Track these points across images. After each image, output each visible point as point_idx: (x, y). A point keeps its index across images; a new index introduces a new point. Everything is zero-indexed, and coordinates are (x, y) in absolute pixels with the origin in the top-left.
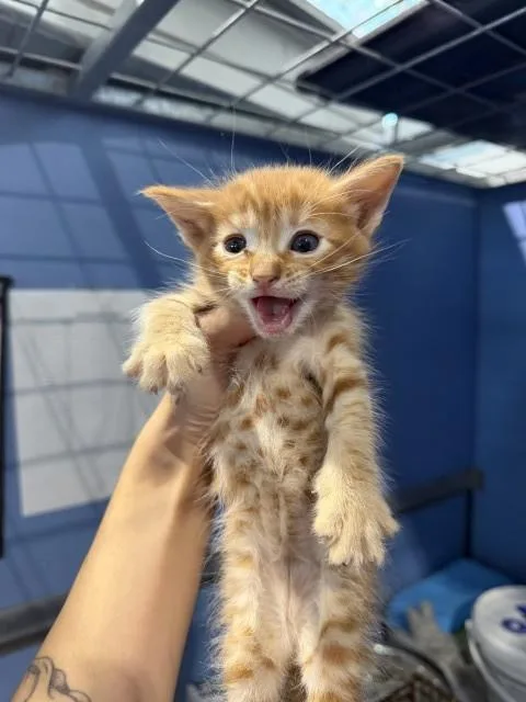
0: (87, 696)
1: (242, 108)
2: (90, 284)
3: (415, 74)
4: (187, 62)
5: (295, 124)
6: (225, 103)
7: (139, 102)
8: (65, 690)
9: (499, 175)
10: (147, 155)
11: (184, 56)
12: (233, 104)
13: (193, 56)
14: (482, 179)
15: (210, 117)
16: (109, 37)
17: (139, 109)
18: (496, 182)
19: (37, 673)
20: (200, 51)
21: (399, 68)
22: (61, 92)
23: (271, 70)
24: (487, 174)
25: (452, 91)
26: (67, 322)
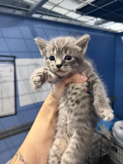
0: (27, 163)
1: (64, 17)
2: (32, 57)
3: (103, 9)
4: (53, 8)
5: (75, 20)
6: (60, 16)
7: (41, 17)
8: (23, 161)
9: (120, 30)
10: (43, 28)
11: (53, 7)
12: (62, 16)
13: (54, 7)
14: (117, 31)
15: (56, 19)
16: (37, 3)
17: (41, 18)
18: (120, 31)
19: (17, 155)
20: (56, 6)
21: (99, 8)
22: (25, 15)
23: (71, 9)
24: (118, 30)
25: (111, 12)
26: (28, 66)
